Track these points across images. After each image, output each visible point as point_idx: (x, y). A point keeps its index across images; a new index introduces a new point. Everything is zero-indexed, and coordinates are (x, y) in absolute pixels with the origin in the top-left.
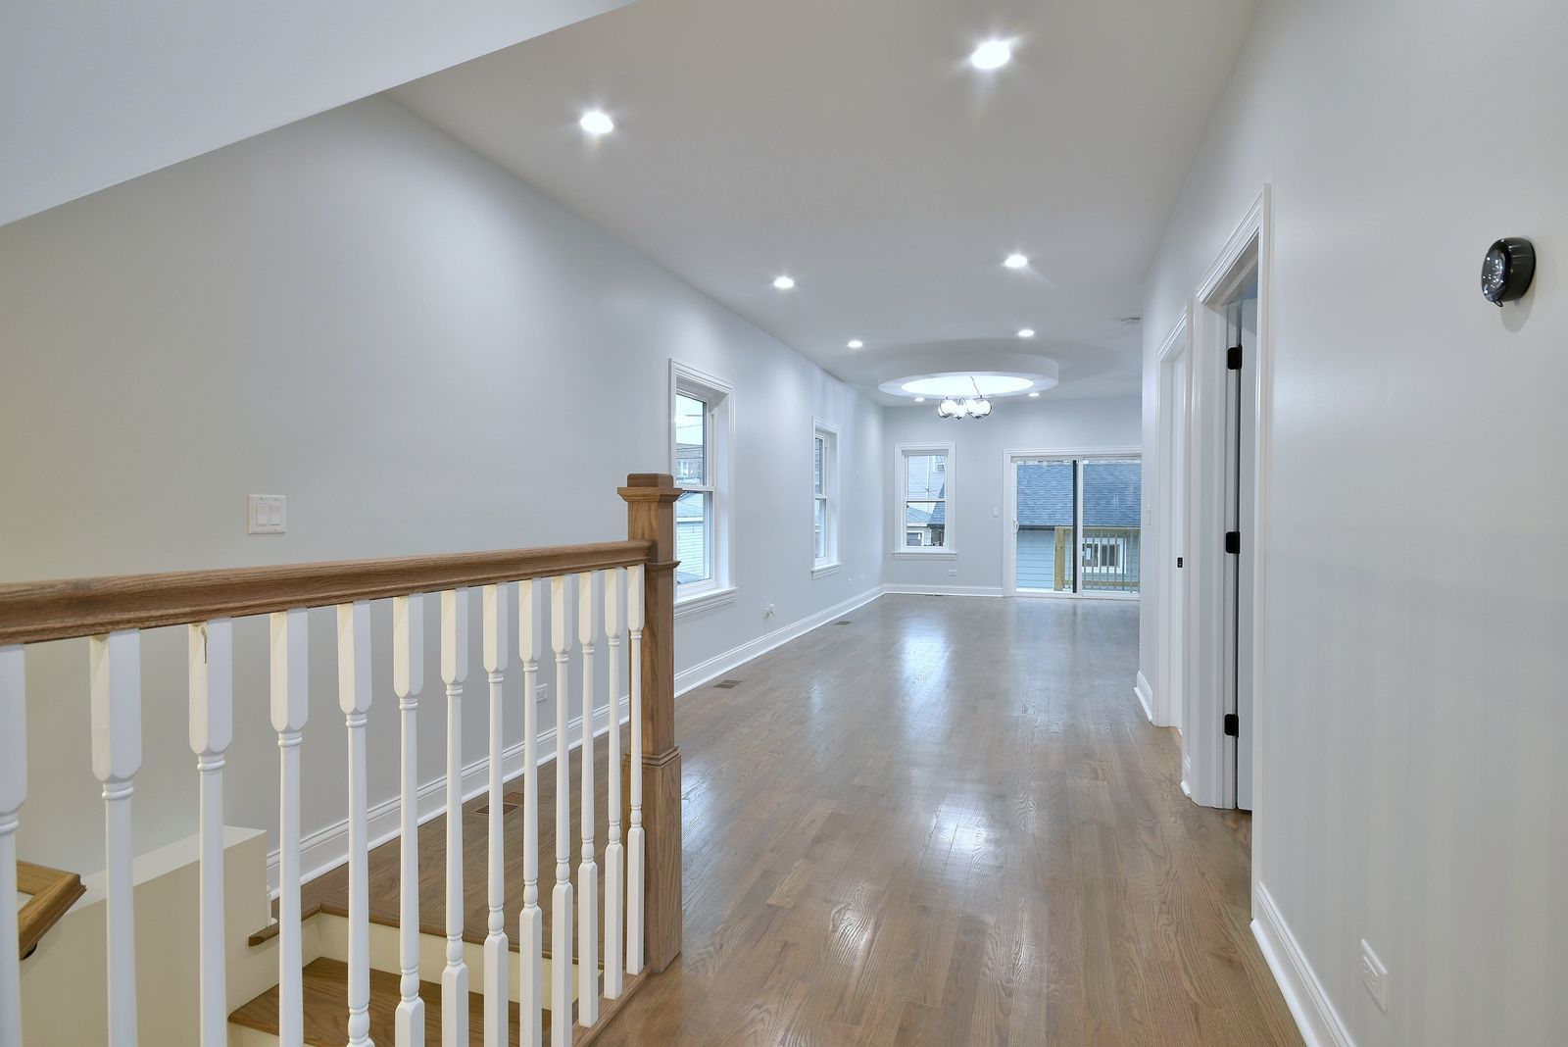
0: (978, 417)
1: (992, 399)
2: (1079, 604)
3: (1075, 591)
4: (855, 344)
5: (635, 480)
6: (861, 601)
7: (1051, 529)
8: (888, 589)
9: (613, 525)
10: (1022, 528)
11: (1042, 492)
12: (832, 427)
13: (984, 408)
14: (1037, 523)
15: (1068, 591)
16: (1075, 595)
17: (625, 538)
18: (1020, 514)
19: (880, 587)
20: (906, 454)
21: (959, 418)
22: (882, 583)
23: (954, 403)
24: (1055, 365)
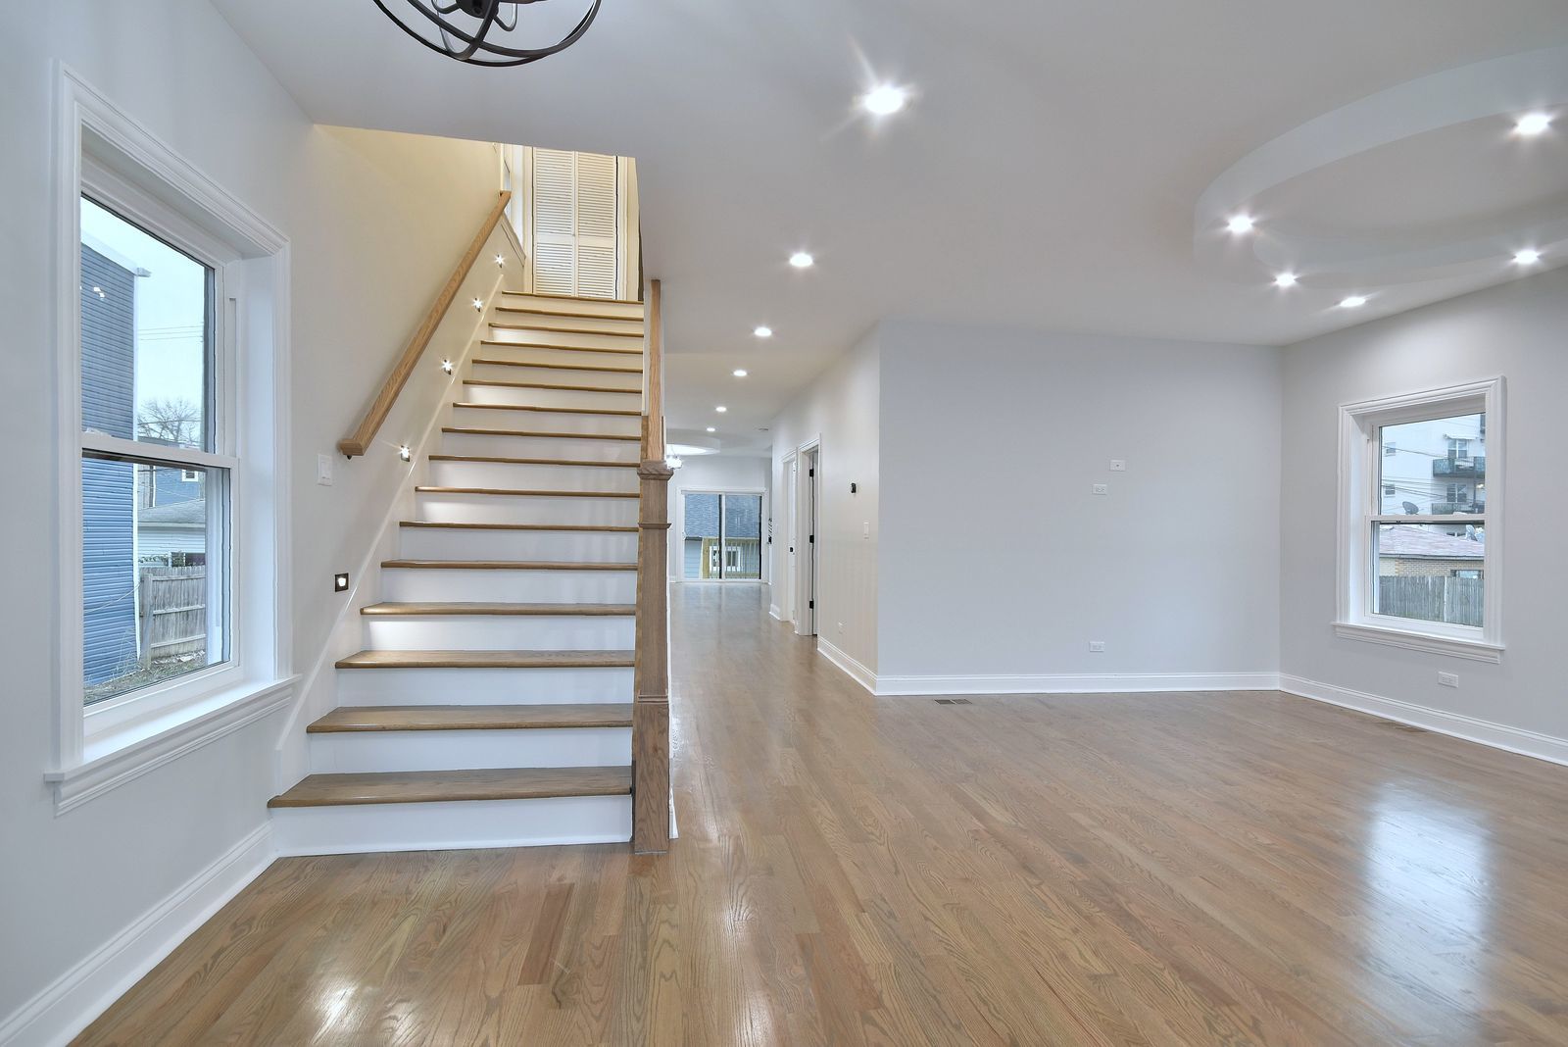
2: (724, 588)
3: (720, 577)
10: (688, 539)
14: (697, 535)
15: (716, 580)
16: (721, 580)
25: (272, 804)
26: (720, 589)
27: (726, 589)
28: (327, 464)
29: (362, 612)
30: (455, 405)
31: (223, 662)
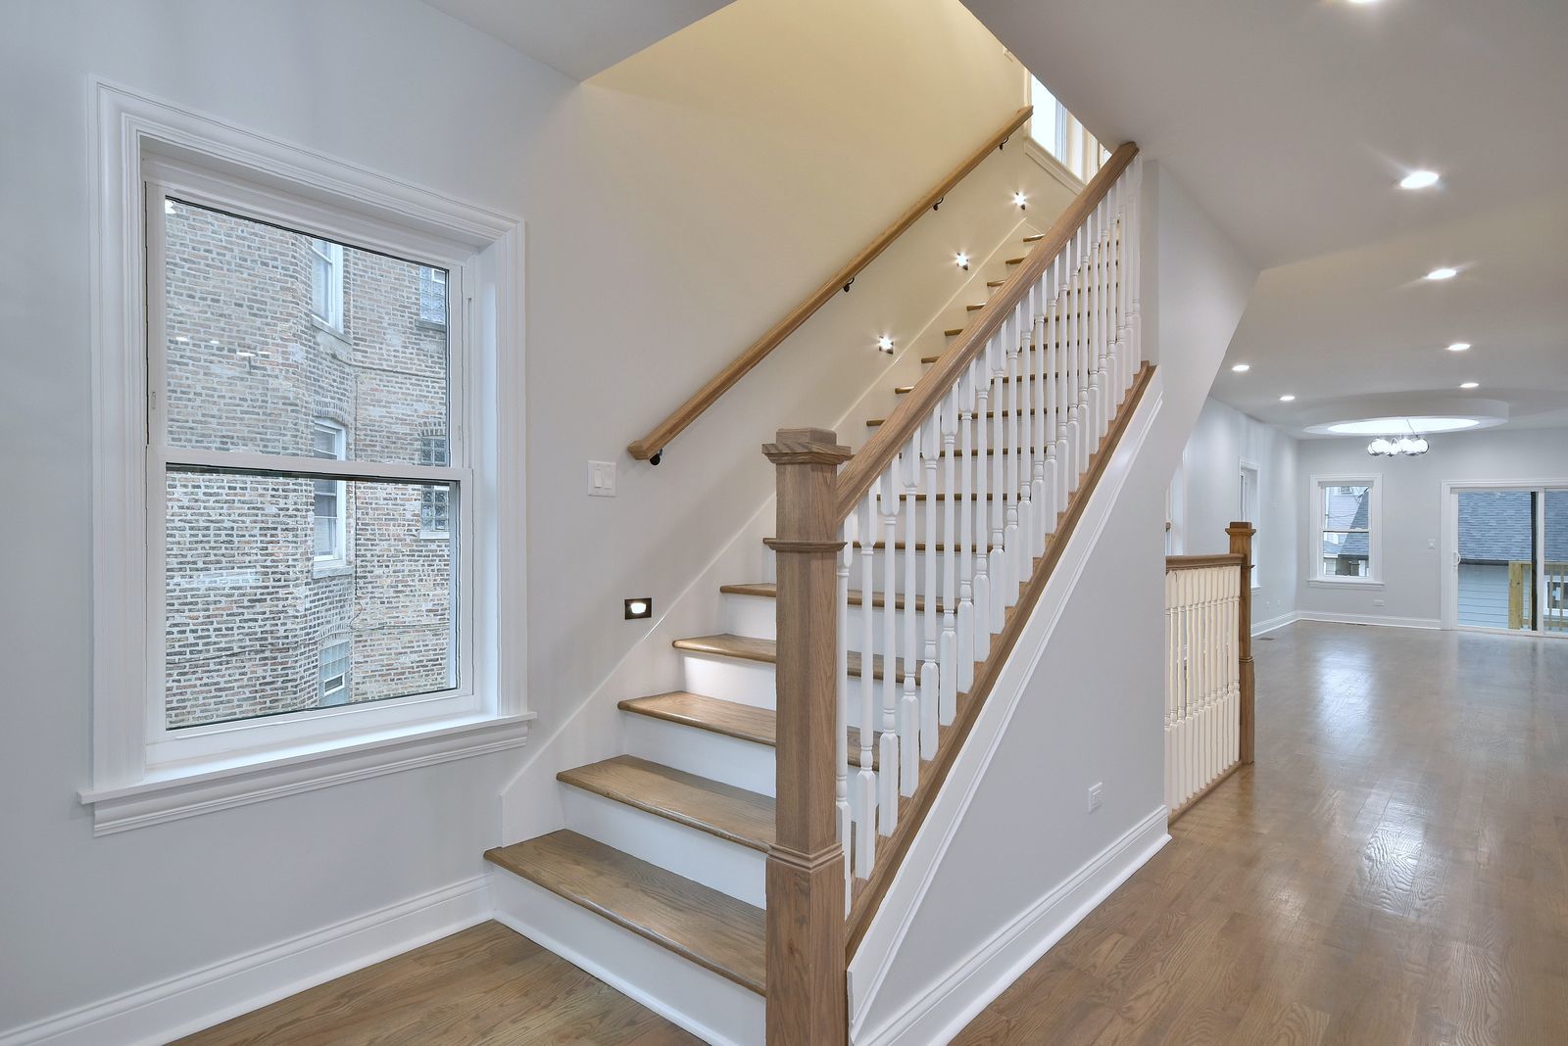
0: (1413, 455)
1: (1429, 436)
2: (1541, 643)
3: (1534, 628)
4: (1287, 398)
5: (1233, 525)
6: (1281, 622)
7: (1506, 564)
8: (1302, 615)
9: (1222, 546)
10: (1464, 563)
11: (1493, 523)
12: (1253, 464)
13: (1421, 446)
14: (1485, 557)
15: (1527, 630)
16: (1534, 633)
17: (1228, 552)
18: (1462, 546)
19: (1293, 613)
20: (1323, 485)
21: (1391, 455)
22: (1295, 610)
23: (1386, 443)
24: (1505, 406)
25: (491, 856)
26: (1534, 648)
27: (1547, 650)
28: (605, 471)
29: (673, 645)
30: (898, 391)
31: (456, 688)
